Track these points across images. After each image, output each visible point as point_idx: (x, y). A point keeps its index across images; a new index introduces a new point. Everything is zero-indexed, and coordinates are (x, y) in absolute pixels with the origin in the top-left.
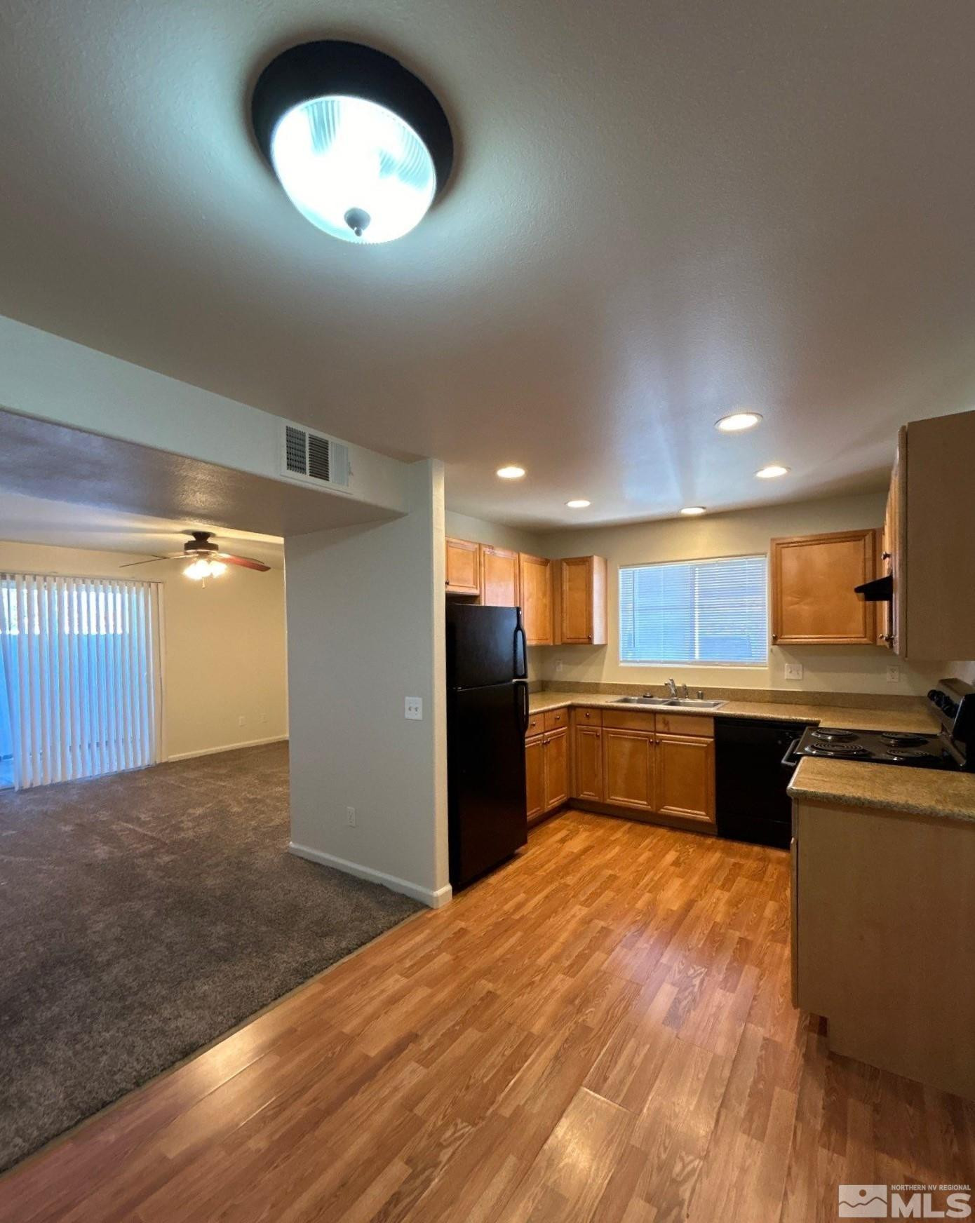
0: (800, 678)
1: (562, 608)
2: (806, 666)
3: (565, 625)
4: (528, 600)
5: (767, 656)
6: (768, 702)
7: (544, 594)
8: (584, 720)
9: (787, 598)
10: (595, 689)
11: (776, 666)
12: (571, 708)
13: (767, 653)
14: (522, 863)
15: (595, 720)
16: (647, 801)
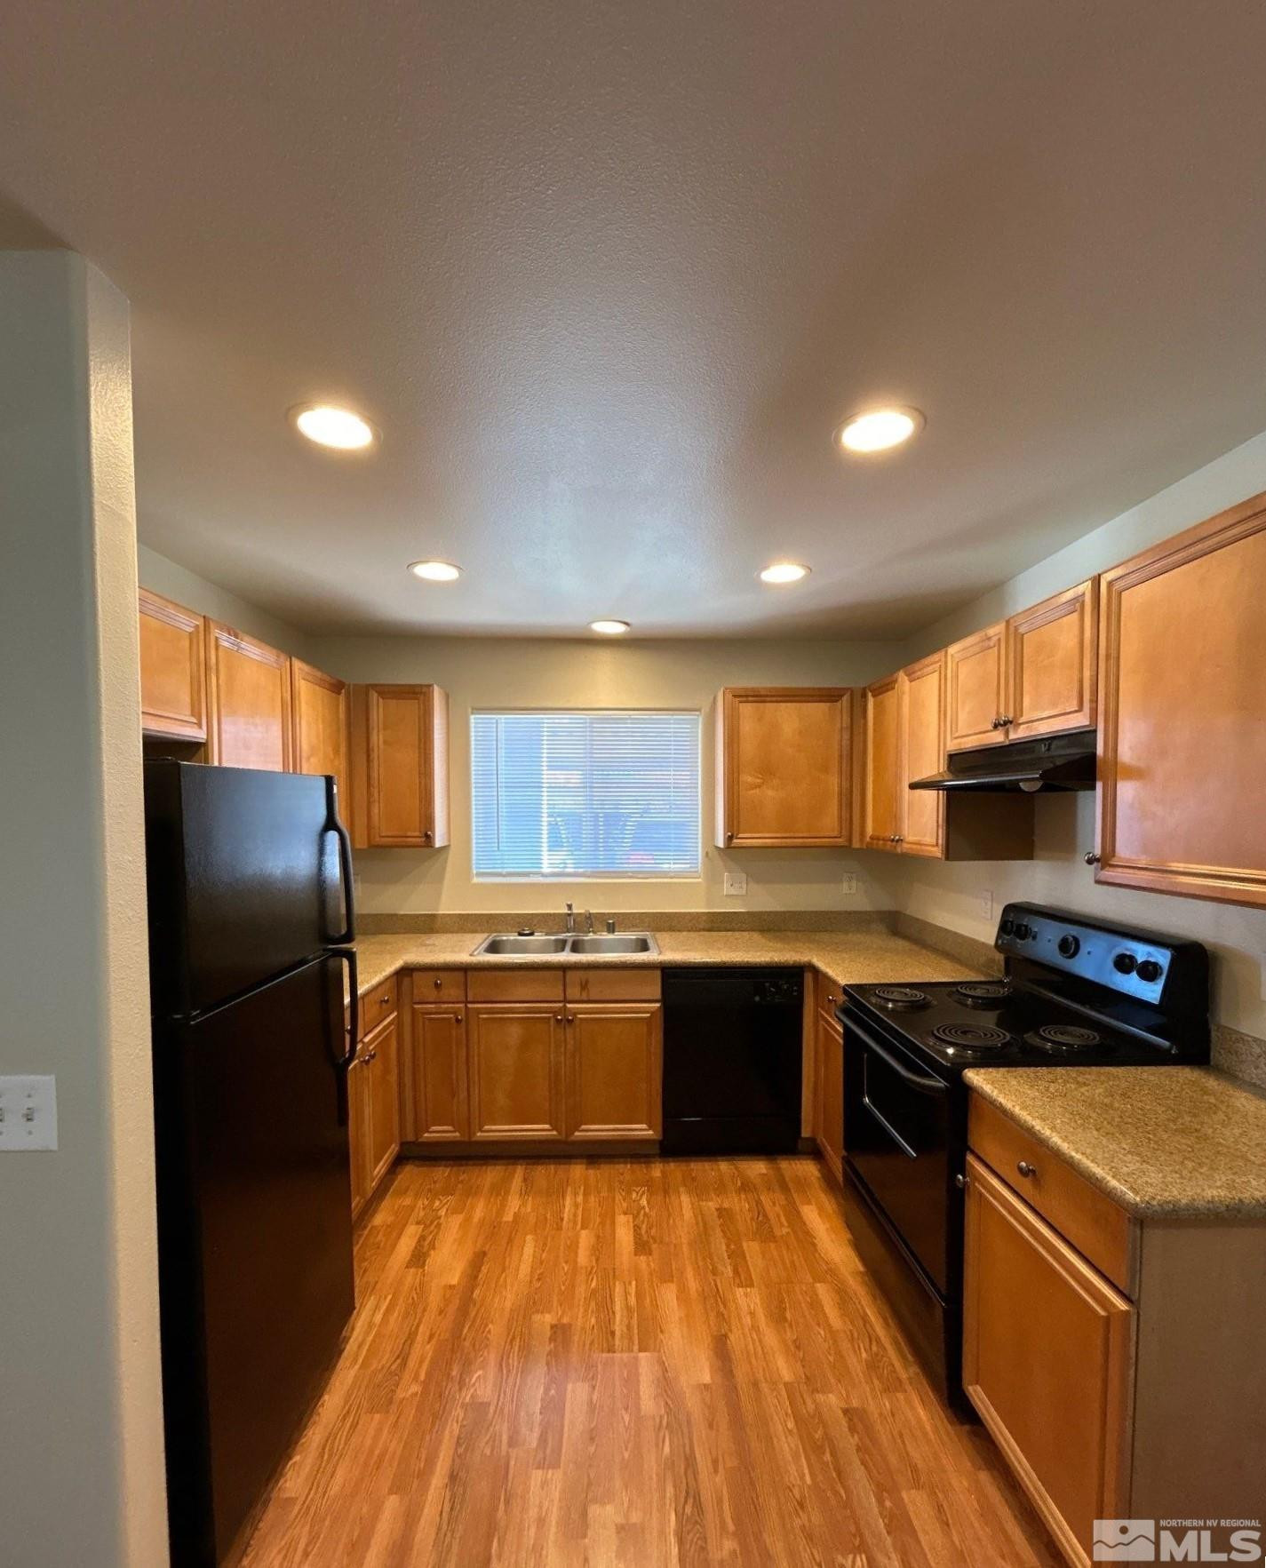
0: (744, 892)
1: (369, 777)
2: (753, 877)
3: (375, 810)
4: (308, 758)
5: (700, 861)
6: (704, 930)
7: (336, 751)
8: (432, 994)
9: (747, 778)
10: (427, 925)
11: (713, 878)
12: (406, 972)
13: (700, 857)
14: (352, 1373)
15: (452, 992)
16: (551, 1124)
